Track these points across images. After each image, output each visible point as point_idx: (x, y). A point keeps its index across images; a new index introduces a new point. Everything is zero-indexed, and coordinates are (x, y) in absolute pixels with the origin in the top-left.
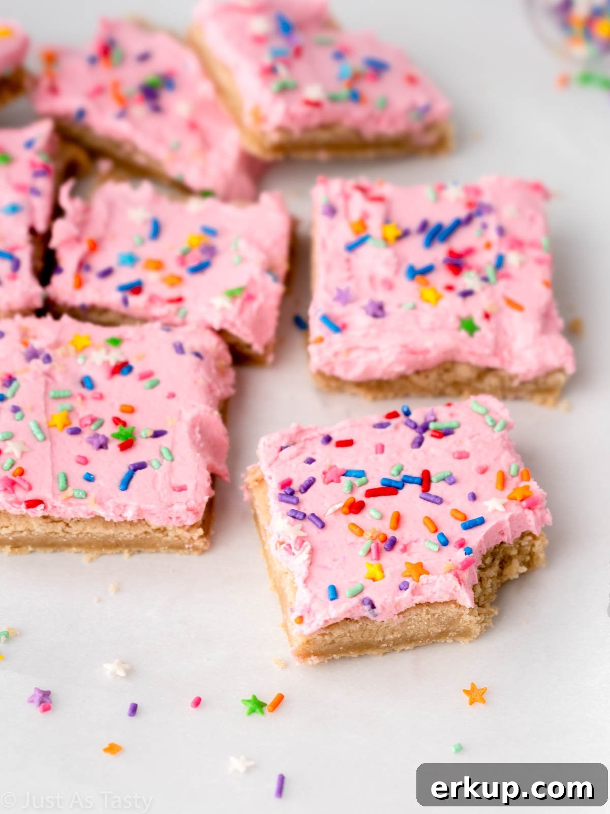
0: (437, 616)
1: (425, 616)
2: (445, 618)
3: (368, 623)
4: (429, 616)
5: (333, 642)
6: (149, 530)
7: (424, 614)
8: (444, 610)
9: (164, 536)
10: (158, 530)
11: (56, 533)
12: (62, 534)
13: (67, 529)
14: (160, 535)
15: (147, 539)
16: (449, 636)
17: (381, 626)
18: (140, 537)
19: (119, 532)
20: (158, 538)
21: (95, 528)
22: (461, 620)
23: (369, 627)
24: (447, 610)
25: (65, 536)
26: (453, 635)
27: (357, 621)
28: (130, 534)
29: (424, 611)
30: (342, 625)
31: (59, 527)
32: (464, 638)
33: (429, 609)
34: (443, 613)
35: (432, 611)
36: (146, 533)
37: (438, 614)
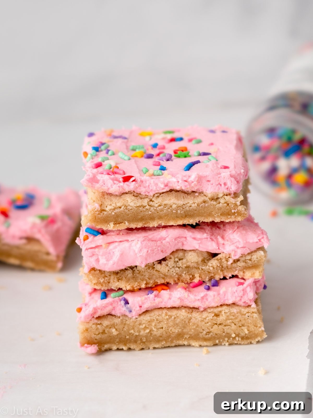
0: (173, 317)
1: (165, 317)
2: (179, 320)
3: (127, 319)
4: (167, 317)
5: (104, 332)
6: (207, 199)
7: (164, 315)
8: (177, 314)
9: (217, 204)
10: (212, 199)
11: (144, 207)
12: (148, 207)
13: (151, 203)
14: (214, 203)
15: (206, 207)
16: (185, 338)
17: (135, 322)
18: (201, 206)
19: (187, 202)
20: (213, 205)
21: (170, 200)
22: (191, 323)
23: (128, 322)
24: (180, 314)
25: (150, 209)
26: (187, 338)
27: (119, 317)
28: (194, 203)
29: (164, 312)
30: (109, 319)
31: (145, 202)
32: (195, 341)
33: (167, 312)
34: (177, 316)
35: (169, 313)
36: (204, 202)
37: (174, 316)
